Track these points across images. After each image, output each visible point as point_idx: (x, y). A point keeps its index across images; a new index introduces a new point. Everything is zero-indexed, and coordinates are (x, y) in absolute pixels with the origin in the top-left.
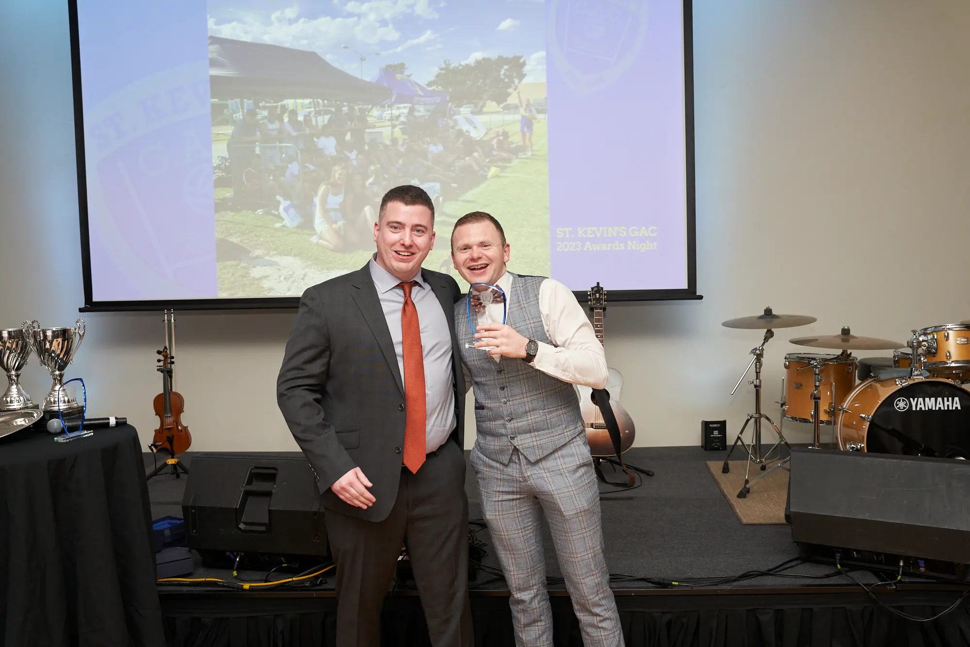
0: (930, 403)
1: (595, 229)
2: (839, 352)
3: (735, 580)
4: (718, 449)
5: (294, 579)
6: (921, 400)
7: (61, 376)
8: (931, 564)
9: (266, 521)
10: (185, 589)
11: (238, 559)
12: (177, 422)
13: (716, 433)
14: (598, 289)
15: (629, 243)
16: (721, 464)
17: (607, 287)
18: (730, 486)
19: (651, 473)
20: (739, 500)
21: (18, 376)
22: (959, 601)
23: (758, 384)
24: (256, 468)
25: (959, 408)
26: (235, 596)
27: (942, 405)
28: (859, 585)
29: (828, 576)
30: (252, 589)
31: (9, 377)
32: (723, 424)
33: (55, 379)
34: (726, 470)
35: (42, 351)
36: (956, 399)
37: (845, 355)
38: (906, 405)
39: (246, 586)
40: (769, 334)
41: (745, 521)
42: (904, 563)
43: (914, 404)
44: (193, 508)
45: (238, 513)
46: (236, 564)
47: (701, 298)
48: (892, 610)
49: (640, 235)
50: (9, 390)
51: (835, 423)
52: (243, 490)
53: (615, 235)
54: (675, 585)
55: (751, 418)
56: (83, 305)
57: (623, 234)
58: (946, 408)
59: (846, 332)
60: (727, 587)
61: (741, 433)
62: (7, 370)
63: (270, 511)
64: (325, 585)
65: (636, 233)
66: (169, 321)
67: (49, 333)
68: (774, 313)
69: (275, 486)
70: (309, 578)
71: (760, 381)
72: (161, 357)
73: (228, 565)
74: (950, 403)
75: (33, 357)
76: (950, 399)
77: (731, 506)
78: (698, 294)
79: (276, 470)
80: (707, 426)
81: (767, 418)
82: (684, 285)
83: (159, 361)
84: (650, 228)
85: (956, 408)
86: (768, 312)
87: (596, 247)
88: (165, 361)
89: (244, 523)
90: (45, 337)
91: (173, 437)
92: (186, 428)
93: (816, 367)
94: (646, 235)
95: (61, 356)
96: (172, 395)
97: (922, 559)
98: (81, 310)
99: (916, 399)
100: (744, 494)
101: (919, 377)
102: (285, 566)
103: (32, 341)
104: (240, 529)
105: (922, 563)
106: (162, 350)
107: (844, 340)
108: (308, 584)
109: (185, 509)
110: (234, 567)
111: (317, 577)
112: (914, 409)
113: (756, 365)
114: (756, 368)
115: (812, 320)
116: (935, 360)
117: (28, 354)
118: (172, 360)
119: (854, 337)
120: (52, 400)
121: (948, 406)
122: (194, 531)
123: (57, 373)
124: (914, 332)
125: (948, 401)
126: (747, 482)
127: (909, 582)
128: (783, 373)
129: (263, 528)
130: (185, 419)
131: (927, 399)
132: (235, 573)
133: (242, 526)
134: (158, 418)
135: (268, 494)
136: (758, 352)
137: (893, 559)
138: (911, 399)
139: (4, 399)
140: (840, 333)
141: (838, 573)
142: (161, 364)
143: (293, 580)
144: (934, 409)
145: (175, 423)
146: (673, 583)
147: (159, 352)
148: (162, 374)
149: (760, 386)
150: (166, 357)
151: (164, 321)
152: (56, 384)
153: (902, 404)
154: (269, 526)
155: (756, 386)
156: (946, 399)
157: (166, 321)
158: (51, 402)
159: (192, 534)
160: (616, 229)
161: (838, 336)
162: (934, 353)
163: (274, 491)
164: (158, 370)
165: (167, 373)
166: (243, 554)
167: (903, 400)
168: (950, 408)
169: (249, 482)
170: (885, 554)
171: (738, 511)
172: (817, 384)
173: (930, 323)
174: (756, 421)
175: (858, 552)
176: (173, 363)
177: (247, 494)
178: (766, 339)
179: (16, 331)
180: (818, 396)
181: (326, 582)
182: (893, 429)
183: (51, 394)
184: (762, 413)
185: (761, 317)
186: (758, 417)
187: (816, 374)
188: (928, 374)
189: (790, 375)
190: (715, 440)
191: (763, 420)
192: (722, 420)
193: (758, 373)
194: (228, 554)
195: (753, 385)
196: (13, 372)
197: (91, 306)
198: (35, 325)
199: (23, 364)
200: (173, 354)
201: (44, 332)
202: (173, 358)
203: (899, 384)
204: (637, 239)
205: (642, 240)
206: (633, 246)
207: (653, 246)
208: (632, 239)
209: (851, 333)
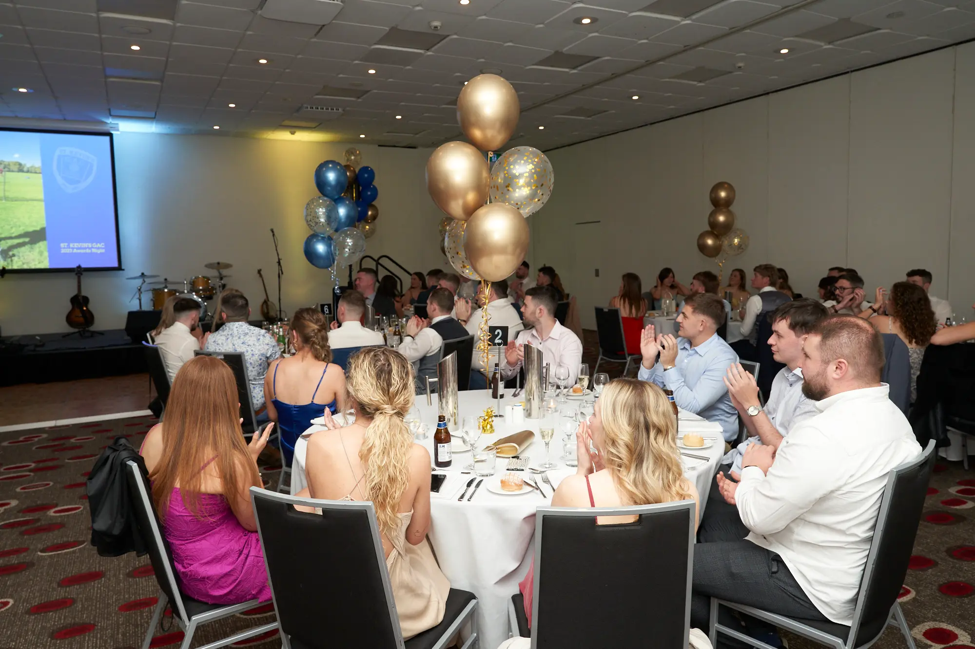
1: (78, 244)
14: (79, 267)
17: (84, 266)
40: (144, 282)
47: (123, 270)
53: (86, 246)
57: (90, 246)
59: (166, 279)
65: (96, 246)
68: (145, 274)
71: (141, 298)
78: (122, 268)
82: (116, 265)
84: (101, 244)
86: (143, 274)
87: (79, 251)
94: (100, 246)
107: (166, 282)
113: (139, 292)
115: (158, 276)
136: (140, 287)
160: (87, 244)
185: (140, 276)
193: (140, 295)
204: (96, 248)
205: (98, 248)
206: (94, 250)
207: (103, 251)
208: (93, 248)
209: (168, 279)
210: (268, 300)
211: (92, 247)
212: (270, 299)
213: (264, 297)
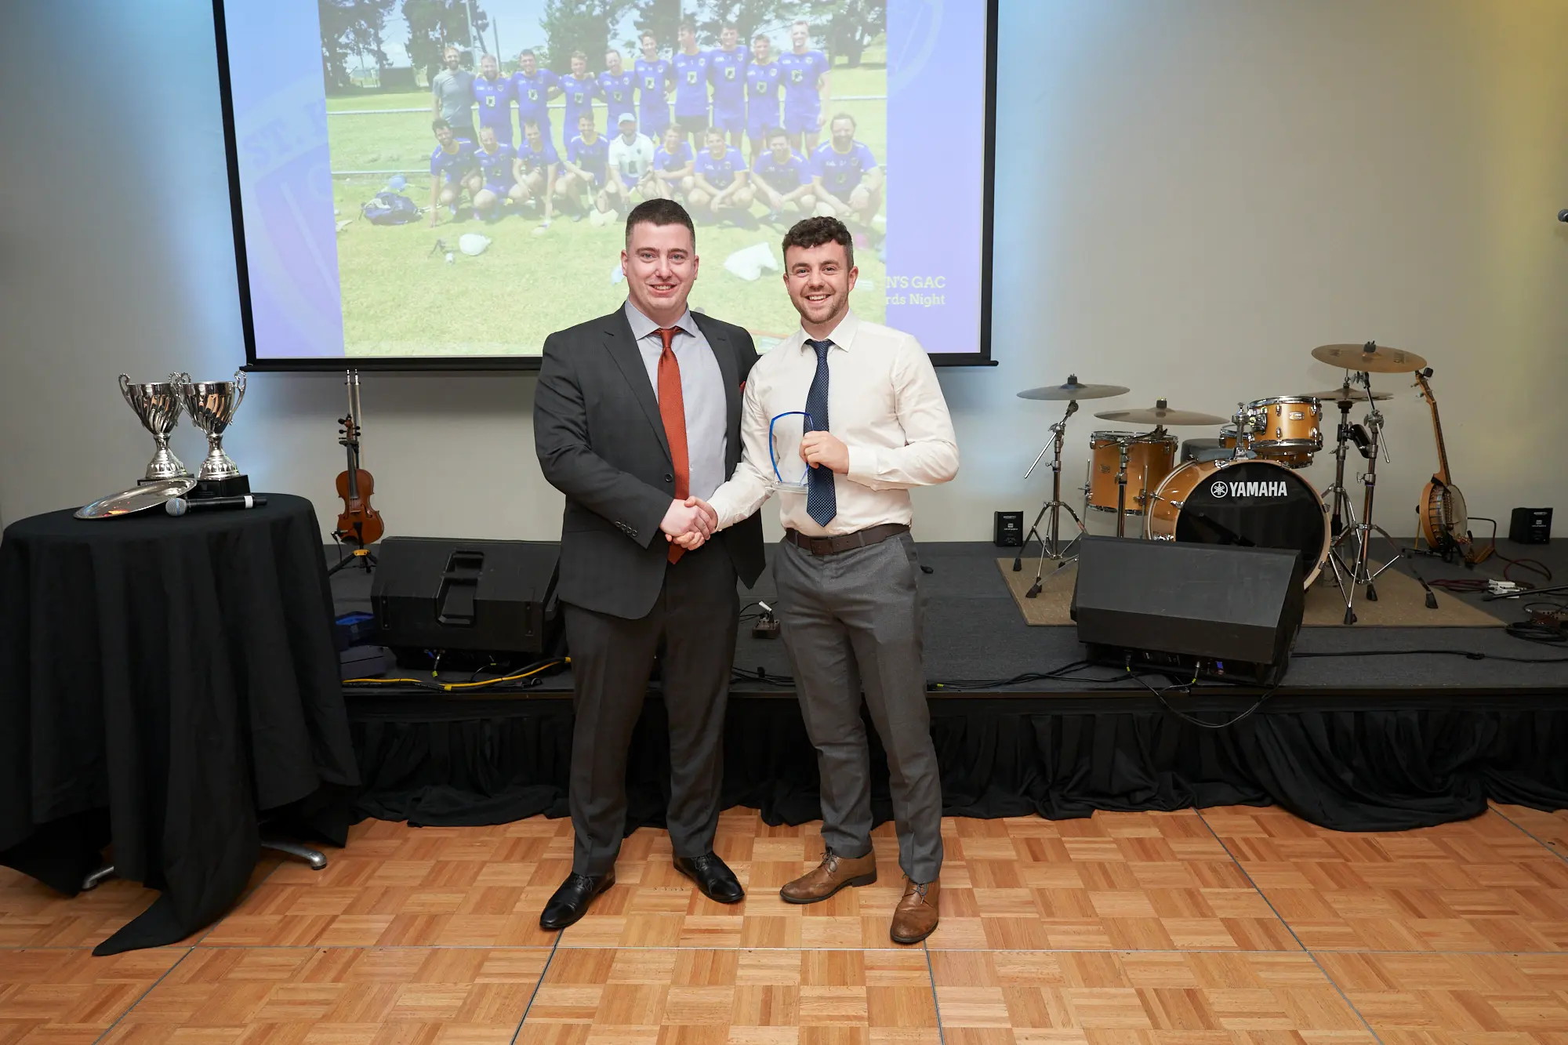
0: (1253, 489)
2: (1151, 428)
3: (1009, 683)
4: (1012, 545)
5: (504, 679)
6: (1242, 484)
7: (219, 439)
8: (1230, 666)
9: (471, 613)
10: (376, 691)
11: (438, 658)
12: (366, 505)
13: (1011, 526)
15: (912, 295)
16: (1013, 561)
18: (1019, 585)
19: (929, 570)
20: (1029, 600)
21: (167, 439)
22: (1257, 704)
23: (1057, 466)
24: (459, 552)
25: (1286, 494)
26: (434, 699)
27: (1265, 492)
28: (1148, 689)
29: (1115, 680)
30: (454, 690)
31: (157, 440)
32: (1020, 515)
33: (212, 442)
34: (1017, 567)
35: (194, 410)
36: (1283, 484)
37: (1160, 432)
38: (1225, 490)
39: (448, 687)
40: (1072, 408)
41: (1031, 622)
42: (1201, 665)
43: (1233, 489)
44: (385, 598)
45: (437, 604)
46: (436, 662)
47: (995, 363)
48: (1183, 715)
49: (926, 287)
50: (157, 455)
51: (1146, 514)
52: (443, 578)
53: (895, 286)
54: (940, 688)
55: (1048, 506)
56: (244, 364)
57: (904, 285)
58: (1270, 495)
59: (1162, 405)
60: (999, 690)
61: (1036, 524)
62: (154, 432)
63: (475, 601)
64: (541, 686)
65: (921, 285)
66: (353, 384)
67: (202, 389)
68: (1079, 381)
69: (481, 573)
70: (521, 678)
71: (1060, 463)
72: (344, 428)
73: (426, 665)
74: (1275, 489)
75: (185, 417)
76: (1276, 483)
77: (1017, 606)
78: (993, 359)
79: (482, 554)
80: (1001, 518)
81: (1065, 506)
82: (975, 348)
83: (341, 432)
84: (938, 278)
85: (1282, 494)
86: (1072, 380)
88: (348, 433)
89: (444, 616)
90: (198, 392)
91: (361, 523)
92: (376, 513)
93: (1123, 445)
94: (932, 287)
95: (218, 416)
96: (358, 474)
97: (1219, 660)
98: (241, 369)
99: (1236, 484)
100: (1035, 592)
101: (1243, 457)
102: (494, 666)
103: (182, 397)
104: (439, 622)
105: (1220, 665)
106: (345, 419)
107: (1159, 415)
108: (520, 684)
109: (375, 600)
110: (433, 667)
111: (530, 678)
112: (1233, 495)
113: (1056, 443)
114: (1056, 447)
115: (1125, 391)
116: (1263, 438)
117: (178, 413)
118: (358, 431)
119: (1170, 411)
120: (210, 467)
121: (1273, 491)
122: (386, 626)
123: (214, 435)
124: (1241, 405)
125: (1273, 486)
126: (1039, 579)
127: (1204, 686)
128: (1088, 455)
129: (467, 622)
130: (376, 502)
131: (1249, 484)
132: (435, 674)
133: (442, 619)
134: (342, 501)
135: (473, 583)
136: (1058, 428)
137: (1190, 660)
138: (1231, 484)
139: (153, 466)
140: (1154, 405)
141: (1128, 677)
142: (344, 435)
143: (502, 681)
144: (1256, 495)
145: (363, 507)
146: (939, 685)
147: (341, 422)
148: (346, 448)
149: (1059, 469)
150: (349, 427)
151: (346, 384)
152: (213, 449)
153: (1219, 489)
154: (474, 619)
155: (1054, 469)
156: (1270, 483)
157: (349, 384)
158: (208, 469)
159: (384, 629)
160: (895, 278)
161: (1151, 410)
162: (1263, 431)
163: (479, 579)
164: (340, 443)
165: (353, 447)
166: (444, 652)
167: (1222, 485)
168: (1275, 495)
169: (451, 569)
170: (1180, 655)
171: (1024, 611)
172: (1124, 465)
173: (1261, 396)
174: (1053, 510)
175: (1151, 652)
176: (359, 434)
177: (449, 582)
178: (1069, 413)
179: (162, 385)
180: (1123, 479)
181: (541, 683)
182: (1204, 517)
183: (208, 460)
184: (1061, 500)
185: (1064, 387)
186: (1055, 506)
187: (1123, 454)
188: (1255, 455)
189: (1097, 457)
190: (1009, 535)
191: (1061, 508)
192: (1019, 511)
193: (1057, 454)
194: (426, 651)
195: (1051, 467)
196: (162, 435)
197: (254, 364)
198: (185, 378)
199: (172, 427)
200: (359, 424)
201: (196, 387)
202: (358, 428)
203: (1219, 466)
204: (919, 291)
205: (927, 292)
206: (915, 299)
207: (940, 300)
208: (915, 291)
209: (1168, 406)
210: (1449, 482)
211: (911, 290)
212: (1453, 481)
213: (1436, 469)
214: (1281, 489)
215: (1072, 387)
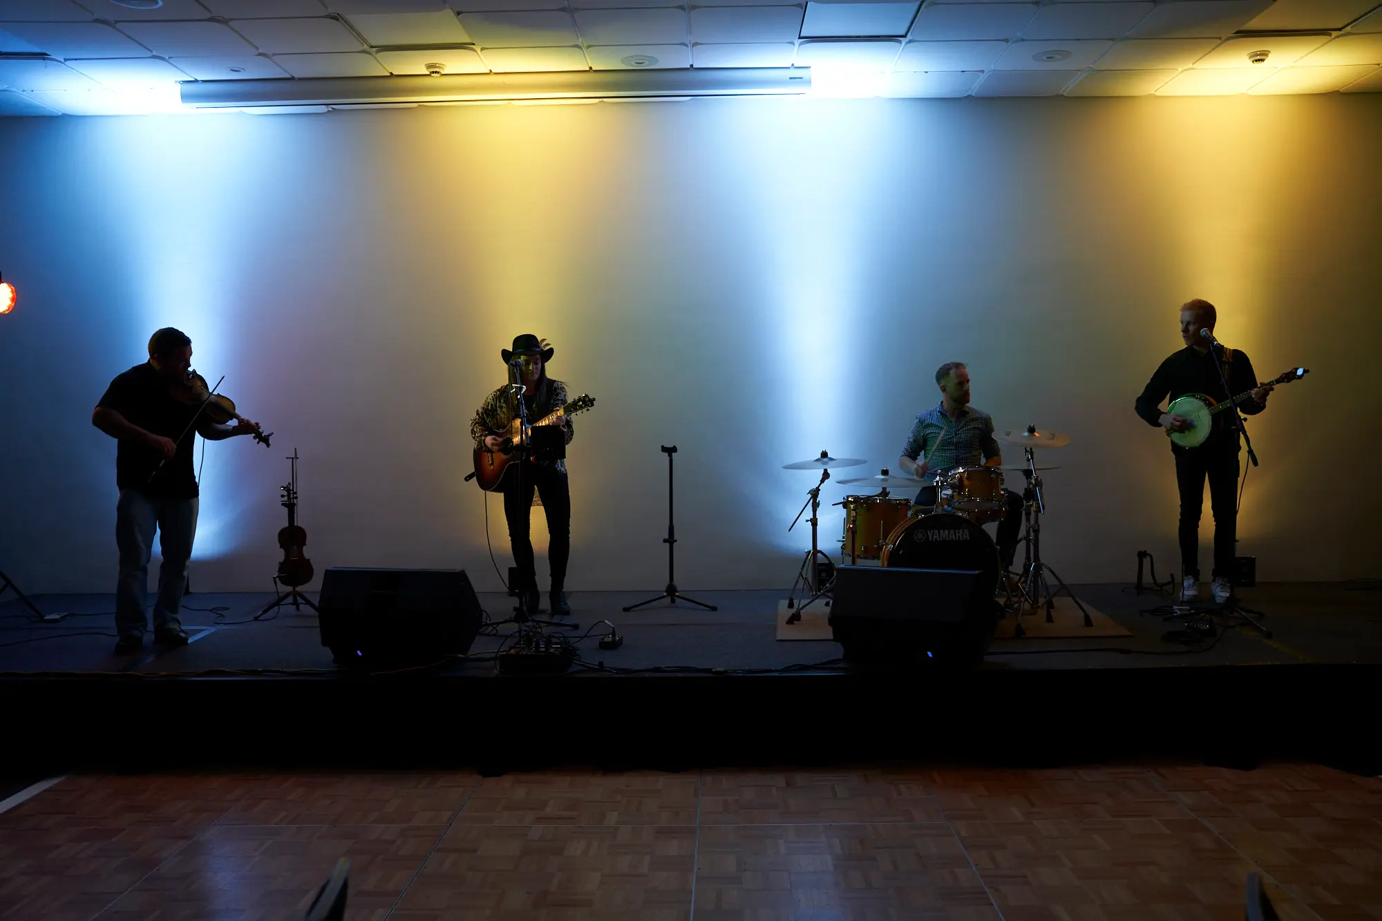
0: (944, 534)
2: (878, 490)
6: (936, 532)
12: (301, 554)
25: (968, 538)
27: (954, 537)
36: (966, 532)
37: (885, 494)
38: (924, 535)
40: (825, 477)
41: (779, 637)
43: (930, 535)
58: (957, 539)
59: (885, 472)
68: (829, 455)
71: (817, 518)
72: (285, 494)
74: (961, 534)
76: (961, 531)
77: (775, 629)
83: (283, 496)
85: (966, 538)
86: (824, 455)
88: (288, 497)
91: (297, 568)
92: (308, 560)
93: (852, 503)
96: (295, 529)
99: (932, 531)
100: (793, 619)
106: (285, 487)
107: (883, 480)
112: (930, 539)
113: (813, 503)
114: (813, 506)
118: (295, 495)
119: (892, 477)
121: (959, 537)
125: (959, 533)
130: (307, 552)
131: (942, 531)
134: (282, 550)
136: (815, 491)
138: (928, 532)
142: (286, 498)
144: (947, 539)
145: (298, 555)
148: (286, 508)
149: (816, 523)
150: (289, 493)
153: (920, 536)
155: (813, 523)
156: (957, 531)
164: (282, 504)
165: (292, 508)
167: (921, 532)
168: (961, 539)
174: (813, 556)
176: (296, 498)
178: (822, 481)
180: (854, 529)
185: (818, 459)
186: (814, 553)
193: (814, 510)
195: (810, 522)
203: (920, 517)
214: (963, 534)
215: (825, 459)
